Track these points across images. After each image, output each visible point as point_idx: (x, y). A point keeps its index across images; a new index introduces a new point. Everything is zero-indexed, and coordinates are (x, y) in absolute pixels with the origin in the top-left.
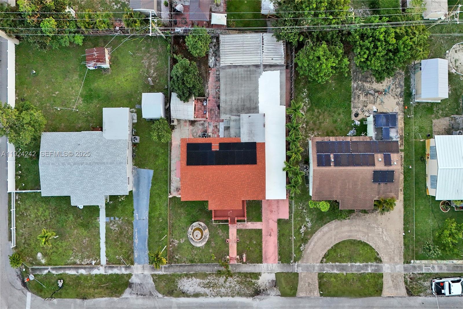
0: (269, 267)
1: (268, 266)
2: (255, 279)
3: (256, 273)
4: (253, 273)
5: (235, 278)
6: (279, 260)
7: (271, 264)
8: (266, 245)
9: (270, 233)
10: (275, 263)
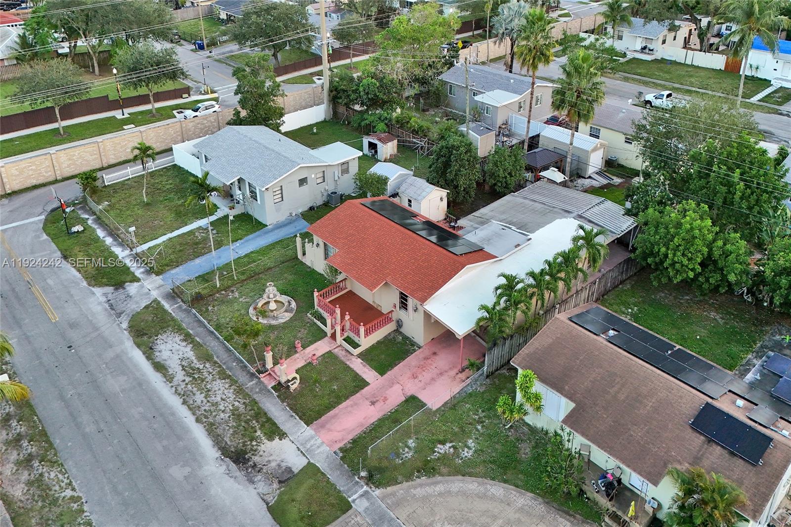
0: (312, 442)
1: (312, 438)
2: (265, 434)
3: (279, 428)
4: (274, 424)
5: (239, 402)
6: (341, 449)
7: (319, 441)
8: (349, 409)
9: (377, 401)
10: (330, 446)
